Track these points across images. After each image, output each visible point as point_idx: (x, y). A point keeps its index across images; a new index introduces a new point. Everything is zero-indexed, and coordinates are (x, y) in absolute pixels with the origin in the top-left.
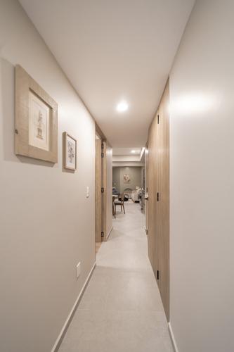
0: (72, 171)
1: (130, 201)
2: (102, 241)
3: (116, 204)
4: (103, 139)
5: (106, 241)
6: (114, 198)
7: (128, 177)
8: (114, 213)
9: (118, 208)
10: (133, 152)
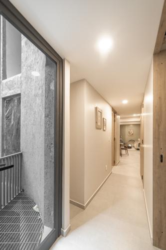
0: (105, 131)
1: (133, 149)
2: (114, 165)
3: (122, 149)
4: (115, 112)
5: (116, 165)
6: (121, 145)
7: (132, 131)
8: (121, 155)
9: (124, 152)
10: (135, 115)
